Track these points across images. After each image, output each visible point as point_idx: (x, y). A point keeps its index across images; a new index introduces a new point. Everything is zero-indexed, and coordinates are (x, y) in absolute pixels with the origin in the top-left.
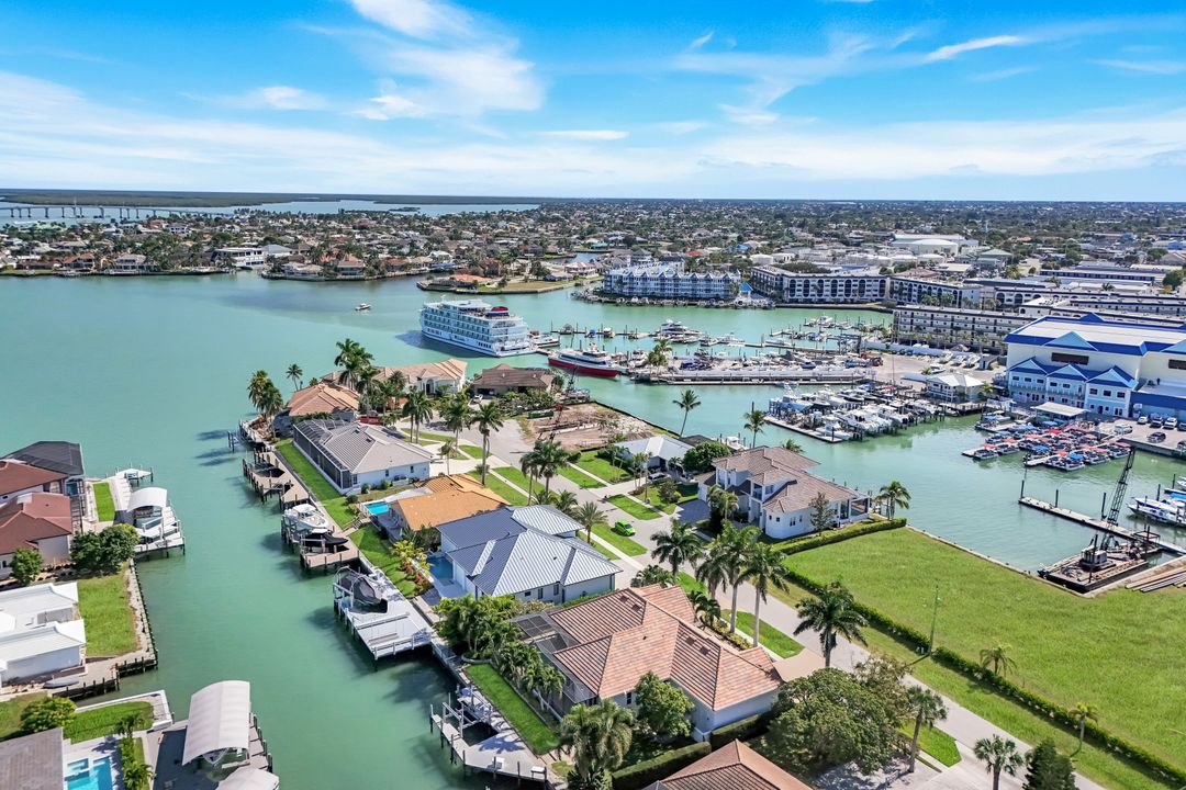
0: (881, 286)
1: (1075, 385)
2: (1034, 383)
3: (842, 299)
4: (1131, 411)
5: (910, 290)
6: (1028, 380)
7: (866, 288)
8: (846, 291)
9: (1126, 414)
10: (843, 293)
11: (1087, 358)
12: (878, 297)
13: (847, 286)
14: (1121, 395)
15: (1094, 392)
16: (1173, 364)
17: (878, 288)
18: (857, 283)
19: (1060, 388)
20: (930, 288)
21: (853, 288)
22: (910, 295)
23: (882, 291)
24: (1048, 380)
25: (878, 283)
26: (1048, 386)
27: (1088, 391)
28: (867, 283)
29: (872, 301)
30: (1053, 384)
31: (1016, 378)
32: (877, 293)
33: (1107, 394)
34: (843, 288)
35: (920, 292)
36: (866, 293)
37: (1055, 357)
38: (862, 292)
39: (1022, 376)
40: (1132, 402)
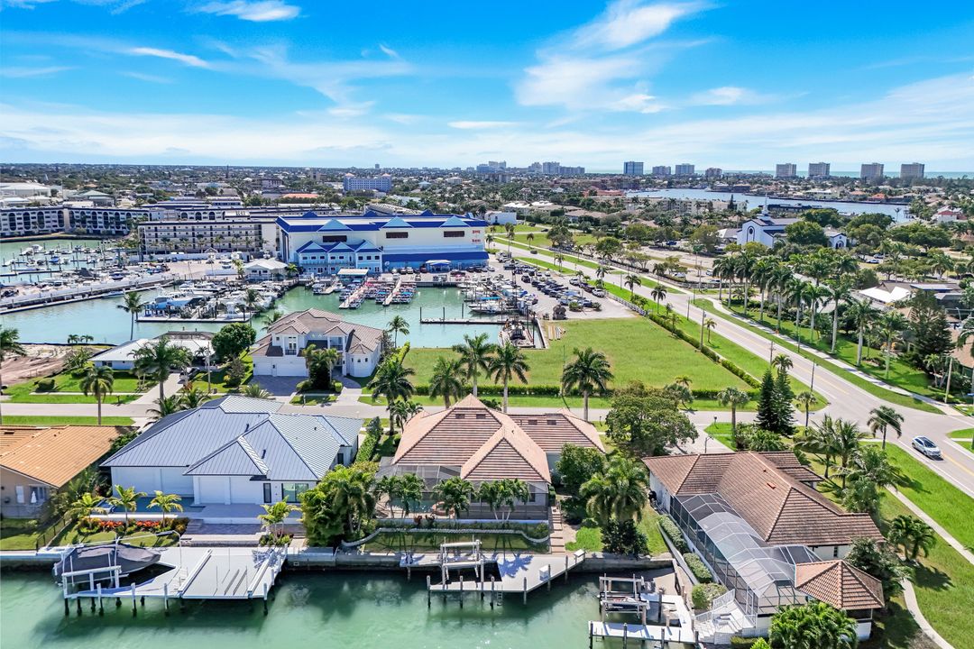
0: (59, 217)
1: (347, 256)
2: (318, 260)
3: (22, 232)
4: (384, 267)
5: (95, 218)
6: (314, 258)
7: (46, 220)
8: (25, 224)
9: (381, 270)
10: (22, 226)
11: (345, 237)
12: (59, 228)
13: (25, 219)
14: (377, 258)
15: (361, 258)
16: (389, 235)
17: (57, 219)
18: (36, 215)
19: (337, 260)
20: (117, 214)
21: (32, 220)
22: (95, 223)
23: (61, 222)
24: (329, 255)
25: (56, 214)
26: (330, 260)
27: (357, 259)
28: (45, 215)
29: (53, 232)
30: (332, 258)
31: (305, 258)
32: (57, 224)
33: (369, 258)
34: (22, 221)
35: (106, 218)
36: (46, 224)
37: (326, 239)
38: (41, 223)
39: (309, 255)
40: (383, 262)
